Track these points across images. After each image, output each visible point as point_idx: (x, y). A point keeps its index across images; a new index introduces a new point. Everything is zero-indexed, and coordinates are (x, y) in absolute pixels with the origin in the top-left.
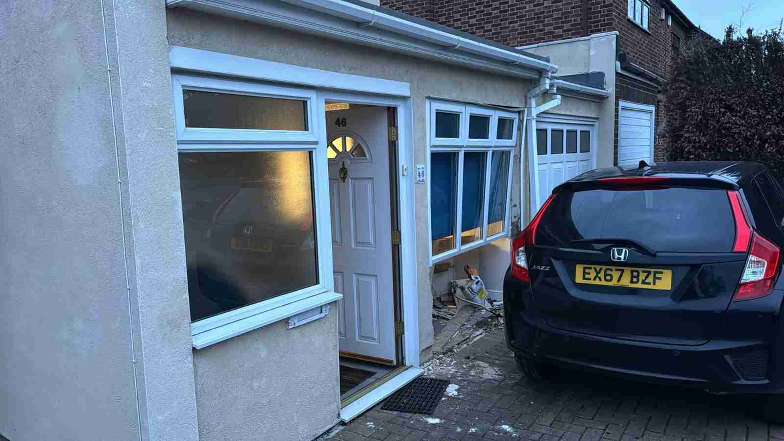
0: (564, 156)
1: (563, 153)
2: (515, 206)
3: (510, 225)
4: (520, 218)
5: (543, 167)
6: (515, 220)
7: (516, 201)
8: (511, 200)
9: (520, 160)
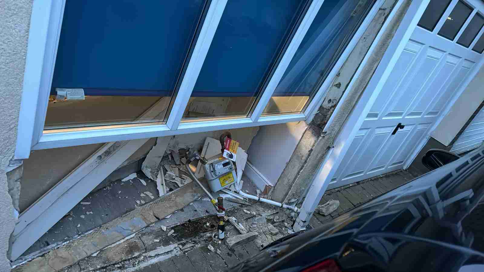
0: (452, 45)
1: (452, 40)
2: (339, 85)
3: (317, 108)
4: (335, 106)
5: (416, 47)
6: (326, 105)
7: (343, 80)
8: (338, 75)
9: (385, 19)
